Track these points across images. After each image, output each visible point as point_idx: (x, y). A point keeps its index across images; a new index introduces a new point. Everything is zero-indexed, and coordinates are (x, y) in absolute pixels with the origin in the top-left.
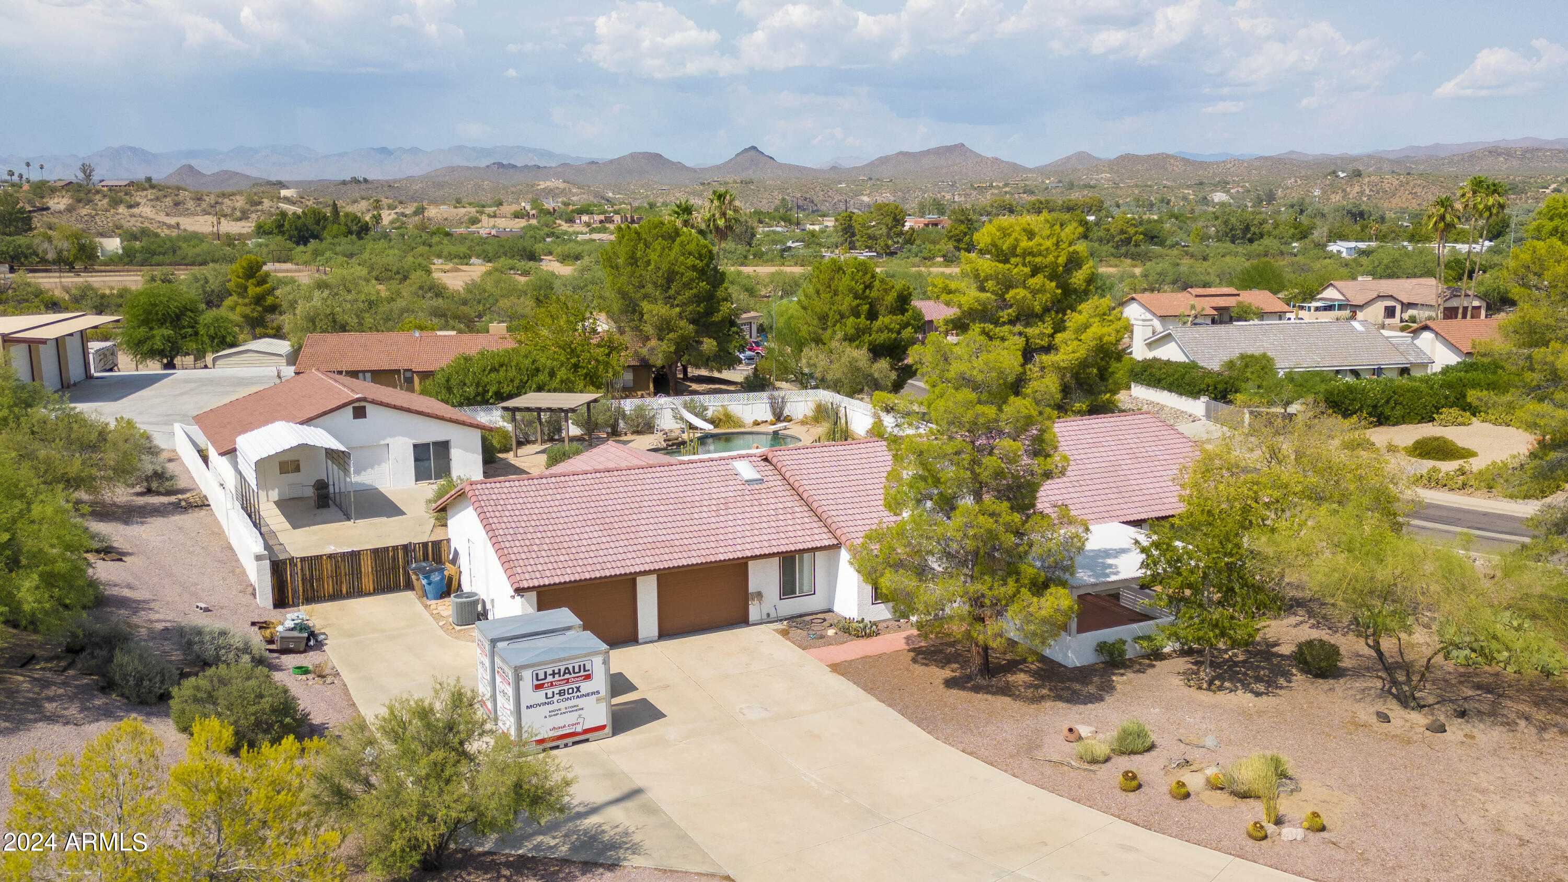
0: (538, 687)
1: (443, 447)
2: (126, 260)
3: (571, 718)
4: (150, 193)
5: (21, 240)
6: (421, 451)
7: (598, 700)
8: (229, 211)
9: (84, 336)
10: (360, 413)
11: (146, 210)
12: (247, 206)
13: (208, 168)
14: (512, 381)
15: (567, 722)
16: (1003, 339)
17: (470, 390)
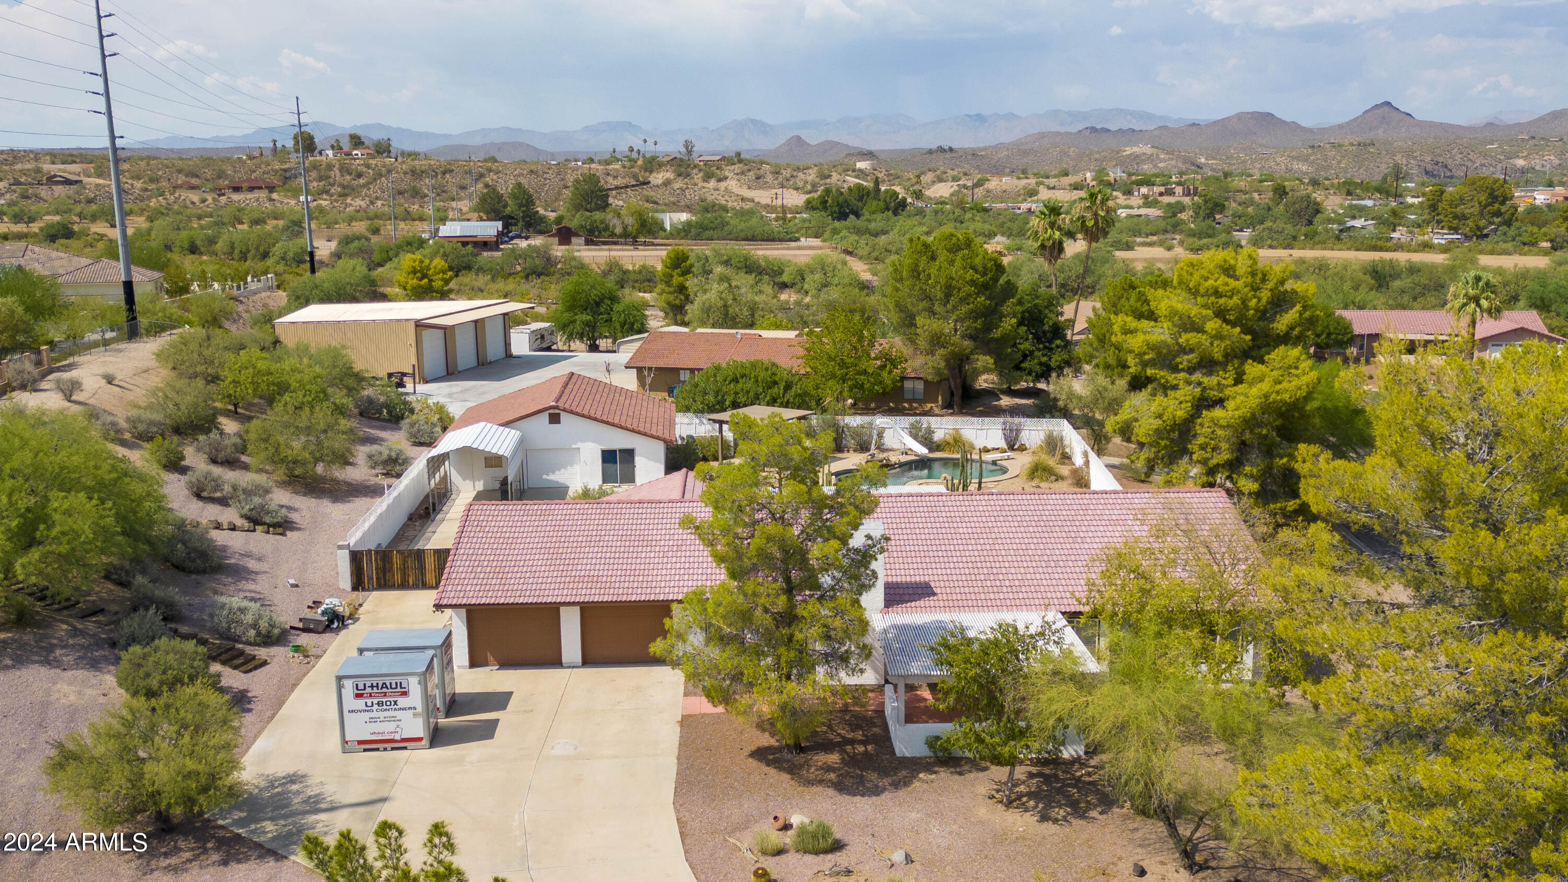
0: (358, 696)
1: (629, 454)
2: (682, 234)
3: (391, 726)
4: (737, 168)
5: (598, 215)
6: (609, 457)
7: (415, 715)
8: (801, 184)
9: (509, 321)
10: (555, 419)
11: (732, 184)
12: (818, 180)
13: (813, 138)
14: (748, 392)
15: (385, 729)
16: (1175, 388)
17: (711, 398)
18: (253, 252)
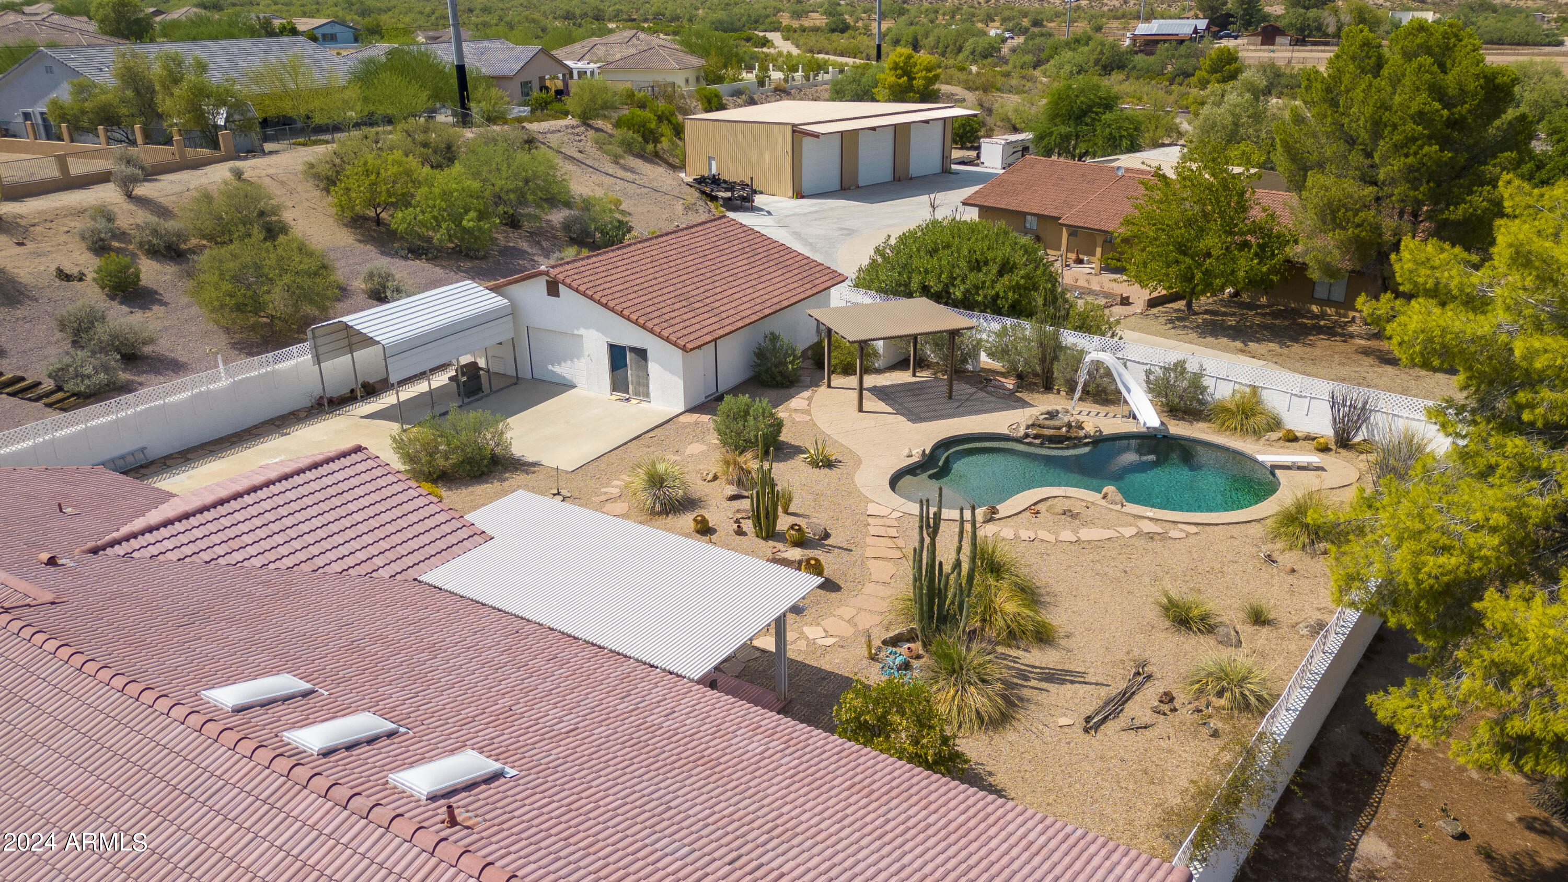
1: (640, 356)
10: (553, 289)
18: (951, 47)
